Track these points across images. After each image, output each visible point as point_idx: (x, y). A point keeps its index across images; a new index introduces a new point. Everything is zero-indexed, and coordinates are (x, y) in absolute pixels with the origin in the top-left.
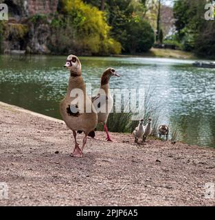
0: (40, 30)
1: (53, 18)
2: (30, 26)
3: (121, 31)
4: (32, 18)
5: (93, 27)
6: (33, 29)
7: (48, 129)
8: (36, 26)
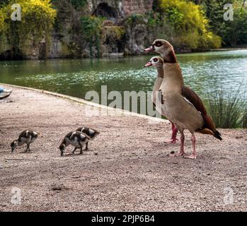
0: (137, 30)
1: (149, 17)
2: (126, 27)
3: (219, 24)
4: (128, 19)
5: (190, 23)
6: (129, 30)
7: (157, 130)
8: (132, 26)
